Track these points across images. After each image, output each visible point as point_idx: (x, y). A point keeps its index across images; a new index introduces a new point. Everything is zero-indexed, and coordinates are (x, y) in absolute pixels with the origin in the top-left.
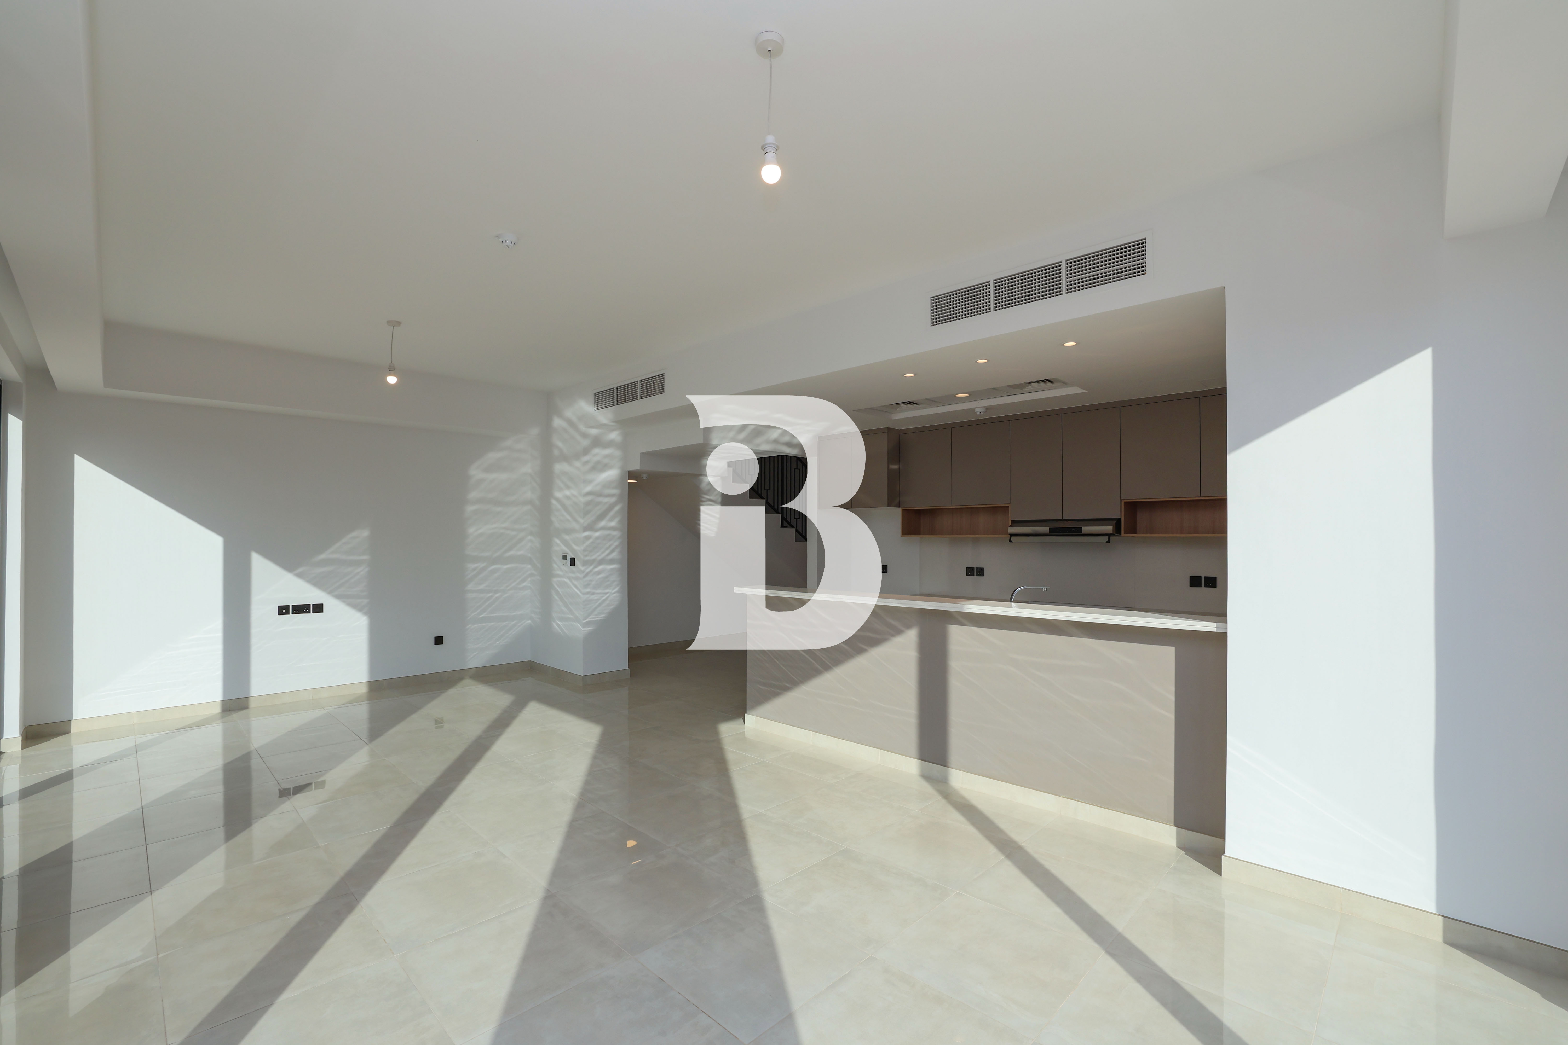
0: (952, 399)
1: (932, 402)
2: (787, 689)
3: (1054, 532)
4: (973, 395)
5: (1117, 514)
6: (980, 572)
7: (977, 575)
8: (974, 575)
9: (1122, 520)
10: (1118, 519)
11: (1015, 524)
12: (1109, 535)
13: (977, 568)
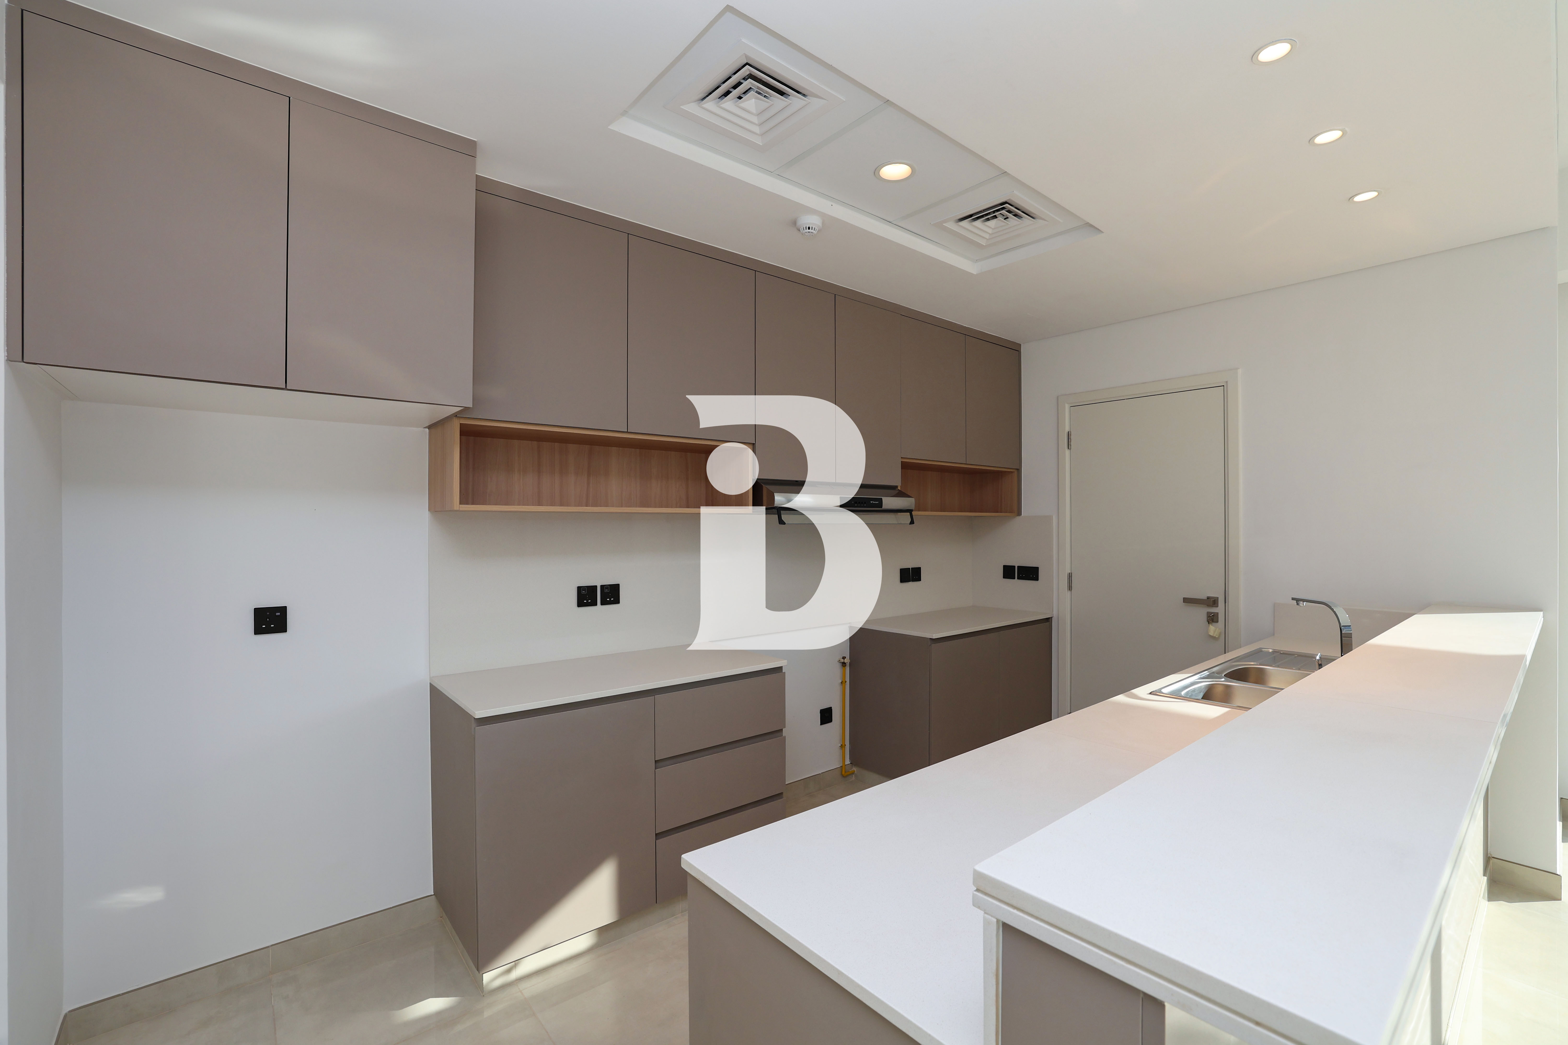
3: (848, 504)
5: (895, 479)
6: (611, 594)
7: (603, 603)
8: (596, 604)
9: (899, 488)
10: (895, 488)
11: (771, 488)
12: (910, 511)
13: (602, 586)
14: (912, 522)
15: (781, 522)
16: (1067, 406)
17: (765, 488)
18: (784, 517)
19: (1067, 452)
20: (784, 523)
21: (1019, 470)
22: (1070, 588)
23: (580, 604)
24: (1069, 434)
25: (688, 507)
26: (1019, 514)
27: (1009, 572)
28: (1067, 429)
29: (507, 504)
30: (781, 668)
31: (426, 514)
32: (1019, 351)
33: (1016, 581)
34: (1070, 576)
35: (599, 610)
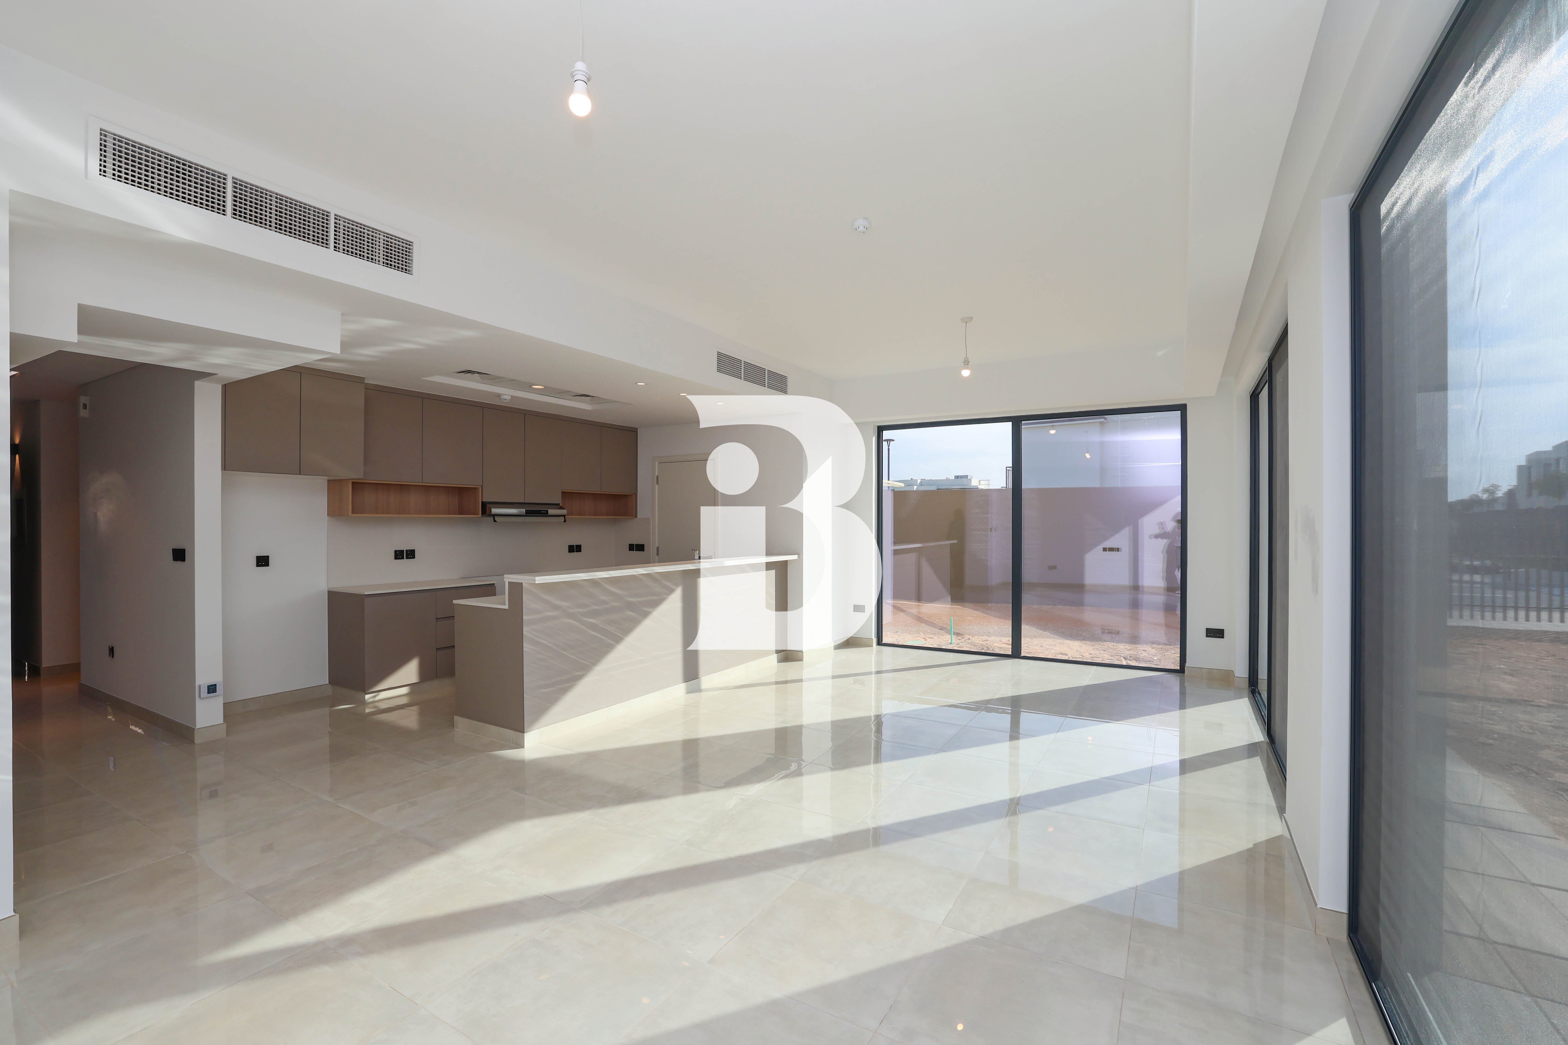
0: (527, 386)
1: (513, 383)
2: (579, 678)
3: (529, 513)
4: (547, 391)
5: (558, 500)
6: (411, 554)
7: (407, 558)
8: (403, 559)
9: (561, 505)
10: (559, 504)
11: (490, 505)
12: (564, 516)
13: (406, 550)
14: (565, 521)
15: (495, 521)
16: (657, 463)
17: (488, 506)
18: (496, 518)
19: (657, 486)
20: (496, 522)
21: (636, 494)
22: (658, 554)
23: (396, 558)
24: (657, 477)
25: (449, 514)
26: (636, 517)
27: (632, 547)
28: (657, 474)
29: (362, 514)
30: (494, 584)
31: (326, 517)
32: (637, 432)
33: (635, 552)
34: (658, 548)
35: (405, 562)
